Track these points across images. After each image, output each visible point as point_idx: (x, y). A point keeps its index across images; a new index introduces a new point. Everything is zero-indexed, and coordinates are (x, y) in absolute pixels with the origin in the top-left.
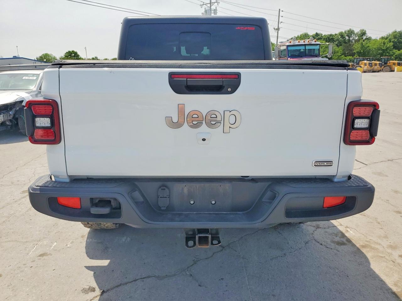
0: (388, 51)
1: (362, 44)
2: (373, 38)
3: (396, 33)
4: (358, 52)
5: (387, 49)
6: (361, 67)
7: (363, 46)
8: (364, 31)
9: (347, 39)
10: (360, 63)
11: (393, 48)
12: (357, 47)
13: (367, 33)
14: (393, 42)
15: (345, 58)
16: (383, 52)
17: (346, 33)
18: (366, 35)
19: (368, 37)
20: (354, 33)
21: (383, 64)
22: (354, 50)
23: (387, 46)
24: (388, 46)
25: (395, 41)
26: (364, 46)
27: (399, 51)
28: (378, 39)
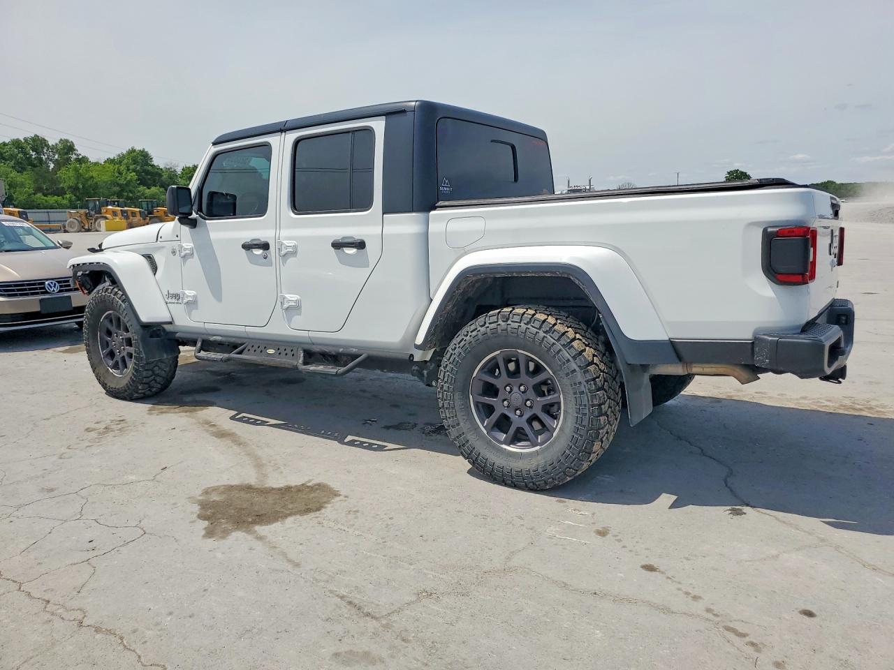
0: (131, 188)
1: (76, 170)
2: (92, 159)
3: (135, 154)
4: (70, 187)
5: (129, 183)
6: (106, 218)
7: (79, 176)
8: (69, 144)
9: (33, 157)
10: (103, 210)
11: (139, 184)
12: (67, 177)
13: (76, 147)
14: (134, 171)
15: (45, 198)
16: (123, 190)
17: (29, 144)
18: (76, 152)
19: (80, 157)
20: (48, 146)
21: (146, 212)
22: (60, 183)
23: (126, 178)
24: (129, 178)
25: (138, 168)
26: (81, 175)
27: (149, 188)
28: (103, 163)
